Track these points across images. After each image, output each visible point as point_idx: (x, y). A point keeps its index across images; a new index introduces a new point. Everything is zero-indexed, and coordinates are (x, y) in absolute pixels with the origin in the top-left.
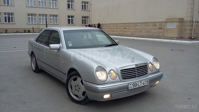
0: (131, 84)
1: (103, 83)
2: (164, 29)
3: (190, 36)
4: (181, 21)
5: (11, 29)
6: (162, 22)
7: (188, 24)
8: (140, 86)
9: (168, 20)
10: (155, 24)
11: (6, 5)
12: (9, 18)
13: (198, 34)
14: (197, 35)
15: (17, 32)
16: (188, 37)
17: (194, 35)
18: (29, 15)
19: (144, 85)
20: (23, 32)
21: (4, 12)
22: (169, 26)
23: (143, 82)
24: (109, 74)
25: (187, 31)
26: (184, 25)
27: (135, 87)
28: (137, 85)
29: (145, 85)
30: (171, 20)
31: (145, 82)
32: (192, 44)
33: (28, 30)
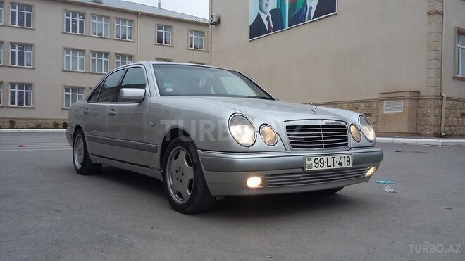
0: (311, 160)
1: (246, 149)
2: (377, 117)
3: (437, 129)
4: (415, 96)
5: (23, 121)
6: (370, 101)
7: (431, 103)
8: (332, 167)
9: (386, 96)
10: (356, 105)
11: (17, 65)
12: (21, 94)
13: (455, 126)
14: (452, 128)
15: (38, 127)
16: (431, 132)
17: (447, 129)
18: (67, 89)
19: (340, 167)
20: (52, 126)
21: (10, 81)
22: (388, 108)
23: (337, 158)
24: (259, 132)
25: (430, 120)
26: (422, 106)
27: (319, 168)
28: (325, 165)
29: (343, 166)
30: (392, 95)
31: (343, 159)
32: (443, 145)
33: (62, 122)
